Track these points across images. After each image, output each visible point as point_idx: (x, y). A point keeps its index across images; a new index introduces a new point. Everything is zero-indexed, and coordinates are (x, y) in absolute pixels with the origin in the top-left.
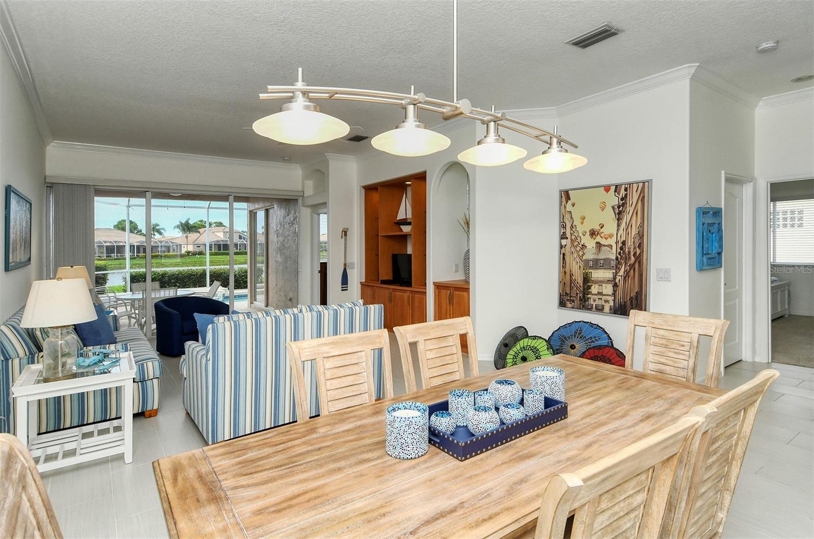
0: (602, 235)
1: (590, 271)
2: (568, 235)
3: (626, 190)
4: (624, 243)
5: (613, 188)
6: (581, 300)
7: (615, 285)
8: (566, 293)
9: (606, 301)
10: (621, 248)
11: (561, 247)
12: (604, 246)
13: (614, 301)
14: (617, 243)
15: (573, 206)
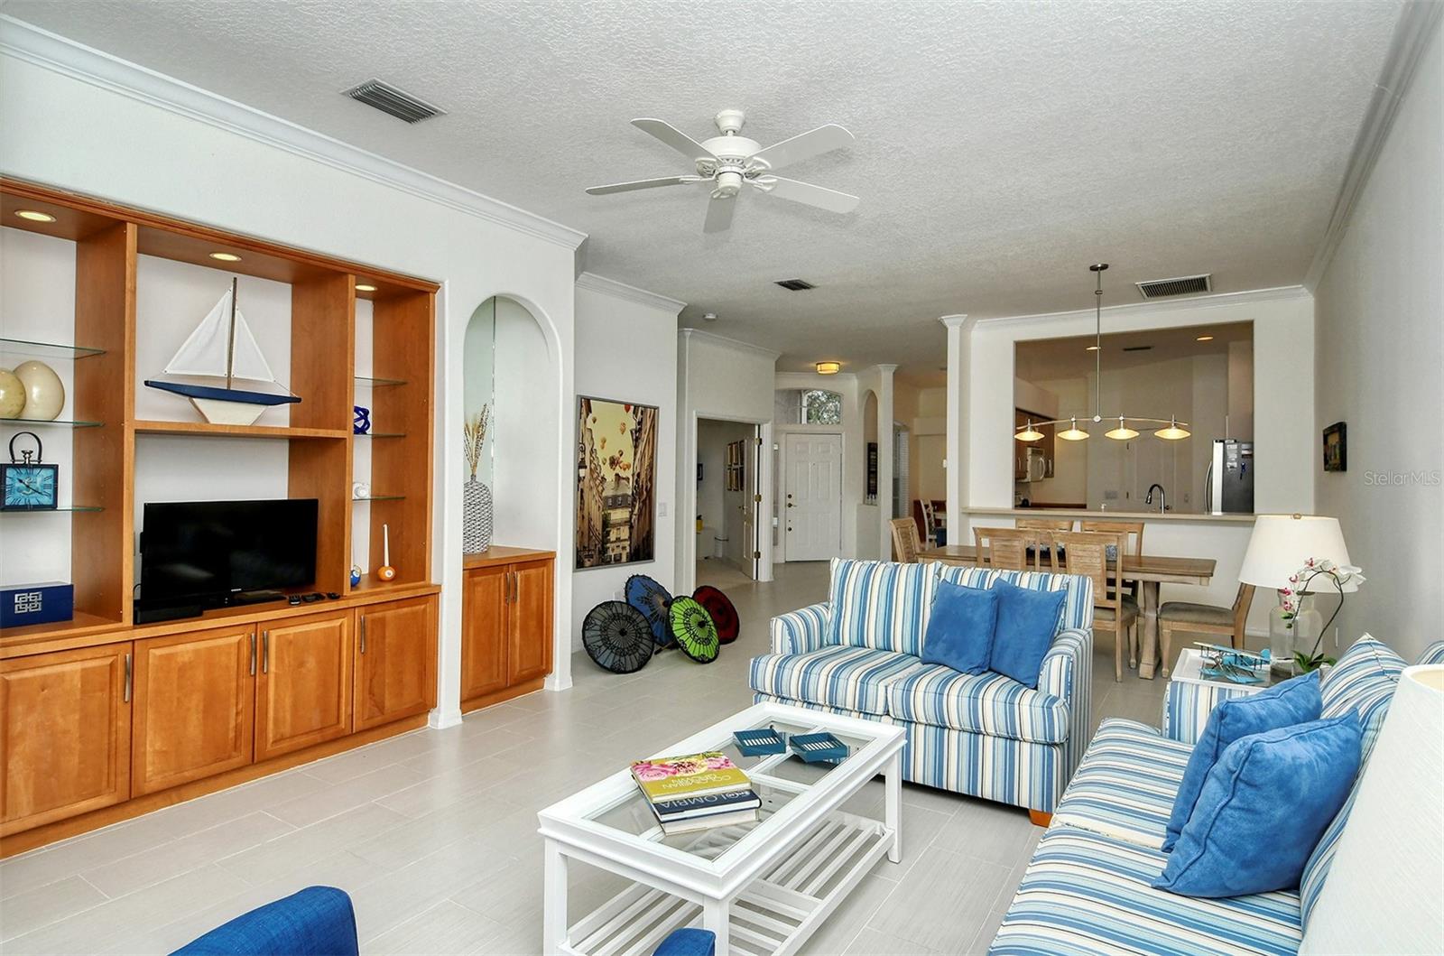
0: (621, 465)
1: (609, 511)
2: (587, 463)
3: (642, 414)
4: (639, 475)
5: (632, 407)
6: (600, 552)
7: (631, 527)
8: (584, 547)
9: (624, 548)
10: (637, 482)
11: (580, 479)
12: (623, 479)
13: (630, 545)
14: (633, 475)
15: (594, 422)
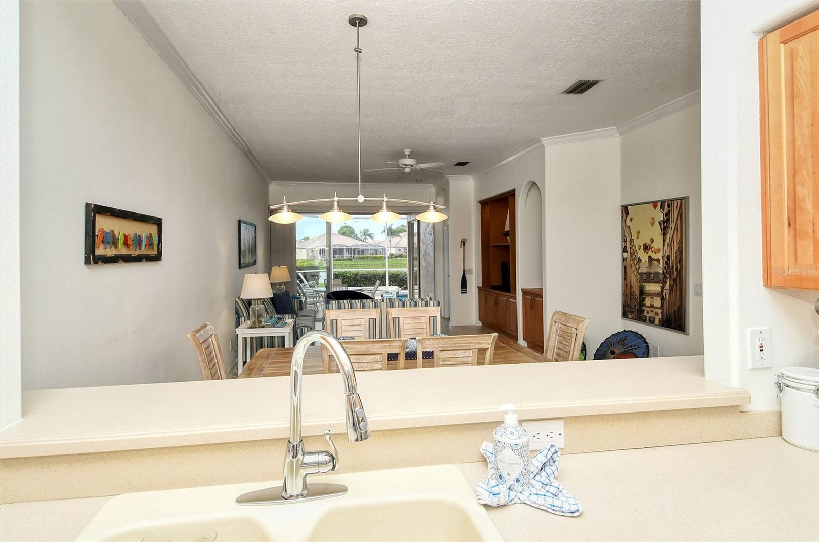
0: (653, 250)
1: (644, 284)
2: (628, 249)
3: (669, 206)
4: (668, 258)
5: (659, 204)
6: (638, 312)
7: (663, 299)
8: (628, 305)
9: (657, 314)
10: (667, 263)
11: (624, 260)
12: (655, 260)
13: (662, 313)
14: (663, 257)
15: (631, 221)
